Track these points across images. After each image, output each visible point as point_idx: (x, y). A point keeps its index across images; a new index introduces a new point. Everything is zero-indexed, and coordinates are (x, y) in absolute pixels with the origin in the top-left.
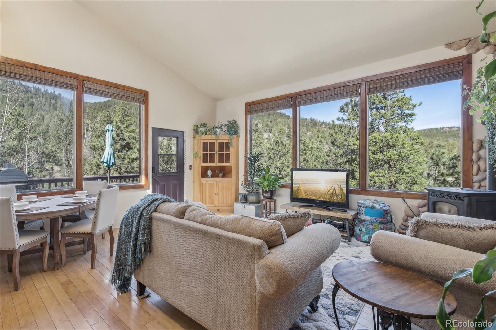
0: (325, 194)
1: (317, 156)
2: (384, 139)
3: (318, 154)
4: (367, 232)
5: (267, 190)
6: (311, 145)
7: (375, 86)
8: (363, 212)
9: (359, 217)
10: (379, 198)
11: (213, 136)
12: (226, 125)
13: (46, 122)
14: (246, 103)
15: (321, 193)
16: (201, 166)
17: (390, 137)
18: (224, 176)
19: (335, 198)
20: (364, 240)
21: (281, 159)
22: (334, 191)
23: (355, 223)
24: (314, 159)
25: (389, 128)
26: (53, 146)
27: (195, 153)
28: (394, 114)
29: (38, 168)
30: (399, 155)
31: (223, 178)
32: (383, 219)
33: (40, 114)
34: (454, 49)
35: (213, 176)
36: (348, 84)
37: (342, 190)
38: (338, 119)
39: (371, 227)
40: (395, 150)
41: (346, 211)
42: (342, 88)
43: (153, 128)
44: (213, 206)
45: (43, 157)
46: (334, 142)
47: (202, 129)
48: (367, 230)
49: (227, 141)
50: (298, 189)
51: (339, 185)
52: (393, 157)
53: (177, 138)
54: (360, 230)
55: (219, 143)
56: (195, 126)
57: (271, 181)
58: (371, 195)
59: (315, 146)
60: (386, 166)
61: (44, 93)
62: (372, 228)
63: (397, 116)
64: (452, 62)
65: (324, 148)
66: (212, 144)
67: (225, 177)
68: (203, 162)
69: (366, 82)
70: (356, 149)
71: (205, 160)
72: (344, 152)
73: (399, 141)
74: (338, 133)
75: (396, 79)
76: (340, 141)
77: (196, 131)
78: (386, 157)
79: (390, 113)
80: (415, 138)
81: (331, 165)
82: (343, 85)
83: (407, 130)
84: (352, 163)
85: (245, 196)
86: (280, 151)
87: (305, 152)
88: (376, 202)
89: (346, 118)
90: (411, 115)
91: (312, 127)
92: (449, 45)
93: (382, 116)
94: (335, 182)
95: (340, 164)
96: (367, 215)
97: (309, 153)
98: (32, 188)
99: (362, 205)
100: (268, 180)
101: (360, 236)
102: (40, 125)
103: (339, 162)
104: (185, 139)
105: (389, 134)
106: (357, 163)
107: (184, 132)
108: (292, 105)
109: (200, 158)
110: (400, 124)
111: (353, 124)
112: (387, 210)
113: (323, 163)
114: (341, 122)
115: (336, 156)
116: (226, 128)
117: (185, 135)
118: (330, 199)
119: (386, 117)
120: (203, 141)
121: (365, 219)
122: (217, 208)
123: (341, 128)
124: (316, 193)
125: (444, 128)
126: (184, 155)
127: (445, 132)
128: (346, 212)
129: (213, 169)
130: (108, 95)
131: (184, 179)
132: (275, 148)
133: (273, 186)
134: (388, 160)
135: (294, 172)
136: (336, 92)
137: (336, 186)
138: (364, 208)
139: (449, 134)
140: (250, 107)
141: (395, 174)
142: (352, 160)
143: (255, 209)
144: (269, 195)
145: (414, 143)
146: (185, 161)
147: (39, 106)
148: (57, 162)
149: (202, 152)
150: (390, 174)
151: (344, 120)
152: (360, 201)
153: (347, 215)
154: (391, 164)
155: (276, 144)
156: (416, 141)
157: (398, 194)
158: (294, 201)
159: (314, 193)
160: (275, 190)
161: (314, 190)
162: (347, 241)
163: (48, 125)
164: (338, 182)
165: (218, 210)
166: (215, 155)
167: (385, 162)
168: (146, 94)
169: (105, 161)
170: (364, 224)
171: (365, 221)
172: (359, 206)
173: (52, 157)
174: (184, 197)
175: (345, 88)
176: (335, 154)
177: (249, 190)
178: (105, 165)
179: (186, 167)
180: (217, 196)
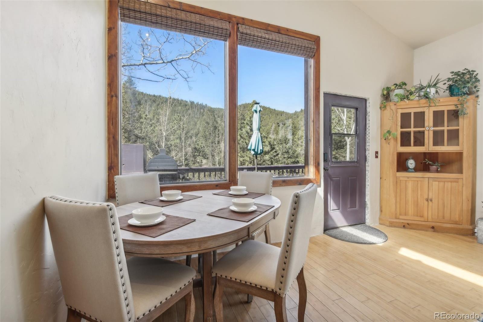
11: (423, 102)
12: (447, 79)
13: (198, 126)
16: (397, 153)
26: (202, 143)
29: (192, 161)
33: (194, 121)
35: (417, 169)
43: (325, 94)
44: (422, 219)
45: (196, 152)
47: (398, 92)
49: (453, 108)
53: (357, 109)
55: (434, 111)
56: (384, 89)
61: (197, 105)
66: (420, 117)
68: (401, 146)
71: (405, 143)
98: (182, 177)
102: (194, 129)
104: (368, 110)
107: (366, 100)
109: (396, 139)
117: (367, 103)
120: (400, 111)
122: (431, 224)
126: (367, 136)
129: (419, 157)
130: (268, 43)
131: (367, 172)
146: (367, 144)
147: (193, 115)
148: (205, 157)
149: (399, 130)
163: (199, 129)
165: (433, 228)
166: (426, 133)
168: (316, 40)
169: (253, 148)
173: (202, 152)
174: (366, 200)
178: (253, 152)
179: (370, 154)
180: (430, 203)
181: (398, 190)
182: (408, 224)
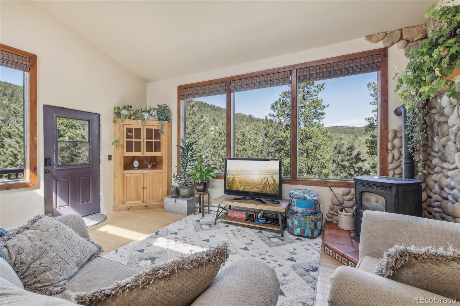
0: (258, 184)
1: (253, 146)
2: (304, 132)
3: (254, 144)
4: (299, 225)
5: (200, 182)
6: (249, 137)
7: (305, 74)
8: (295, 204)
9: (291, 208)
10: (309, 188)
11: (139, 121)
12: (155, 109)
14: (178, 86)
15: (255, 184)
16: (124, 157)
17: (308, 131)
18: (154, 167)
19: (268, 188)
20: (296, 234)
21: (224, 148)
22: (267, 181)
23: (288, 216)
24: (251, 148)
25: (307, 124)
27: (115, 140)
28: (310, 112)
30: (314, 146)
31: (153, 169)
32: (313, 210)
34: (373, 41)
35: (140, 167)
36: (280, 71)
37: (274, 180)
38: (270, 115)
39: (302, 219)
40: (312, 141)
41: (279, 203)
42: (275, 75)
44: (140, 202)
46: (267, 134)
47: (124, 112)
48: (299, 222)
49: (156, 128)
50: (233, 180)
51: (272, 176)
52: (310, 147)
53: (89, 121)
54: (292, 223)
55: (146, 129)
56: (116, 108)
57: (204, 173)
58: (301, 185)
59: (252, 138)
60: (305, 154)
62: (304, 221)
63: (313, 114)
64: (371, 54)
65: (259, 140)
66: (138, 131)
67: (156, 168)
68: (126, 151)
69: (297, 69)
70: (284, 140)
71: (129, 149)
72: (274, 143)
73: (314, 134)
74: (270, 127)
75: (323, 68)
76: (271, 133)
77: (118, 114)
78: (305, 147)
79: (308, 112)
80: (325, 132)
81: (264, 153)
82: (276, 71)
83: (319, 126)
84: (280, 152)
85: (176, 189)
86: (223, 142)
87: (244, 142)
88: (306, 192)
89: (275, 115)
90: (322, 114)
91: (250, 122)
92: (369, 38)
93: (302, 114)
94: (268, 173)
95: (272, 153)
96: (299, 207)
97: (247, 143)
99: (294, 196)
100: (201, 171)
101: (292, 229)
103: (271, 151)
104: (101, 123)
105: (307, 128)
106: (284, 152)
107: (99, 115)
108: (226, 90)
109: (122, 146)
110: (315, 121)
111: (281, 120)
112: (317, 201)
113: (258, 152)
114: (272, 118)
115: (268, 146)
116: (155, 112)
117: (101, 118)
118: (263, 188)
119: (305, 114)
120: (126, 127)
121: (297, 210)
122: (145, 204)
123: (272, 122)
124: (250, 183)
125: (338, 126)
126: (100, 143)
127: (339, 130)
128: (279, 205)
129: (140, 159)
131: (101, 172)
132: (219, 139)
133: (206, 178)
134: (306, 149)
135: (228, 162)
136: (269, 78)
137: (268, 176)
138: (296, 199)
139: (341, 131)
140: (183, 91)
141: (312, 160)
142: (280, 149)
143: (187, 204)
144: (202, 188)
145: (324, 136)
149: (125, 140)
150: (308, 161)
151: (274, 116)
152: (292, 192)
153: (280, 208)
154: (308, 153)
155: (219, 135)
156: (326, 135)
157: (326, 182)
158: (227, 194)
159: (248, 183)
160: (208, 182)
161: (249, 181)
162: (280, 235)
164: (270, 173)
165: (146, 206)
166: (142, 143)
167: (304, 151)
168: (32, 58)
170: (295, 216)
171: (296, 213)
172: (291, 197)
174: (101, 194)
175: (278, 74)
176: (267, 144)
177: (181, 182)
179: (104, 157)
180: (145, 190)
181: (125, 184)
182: (131, 207)
